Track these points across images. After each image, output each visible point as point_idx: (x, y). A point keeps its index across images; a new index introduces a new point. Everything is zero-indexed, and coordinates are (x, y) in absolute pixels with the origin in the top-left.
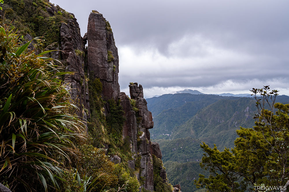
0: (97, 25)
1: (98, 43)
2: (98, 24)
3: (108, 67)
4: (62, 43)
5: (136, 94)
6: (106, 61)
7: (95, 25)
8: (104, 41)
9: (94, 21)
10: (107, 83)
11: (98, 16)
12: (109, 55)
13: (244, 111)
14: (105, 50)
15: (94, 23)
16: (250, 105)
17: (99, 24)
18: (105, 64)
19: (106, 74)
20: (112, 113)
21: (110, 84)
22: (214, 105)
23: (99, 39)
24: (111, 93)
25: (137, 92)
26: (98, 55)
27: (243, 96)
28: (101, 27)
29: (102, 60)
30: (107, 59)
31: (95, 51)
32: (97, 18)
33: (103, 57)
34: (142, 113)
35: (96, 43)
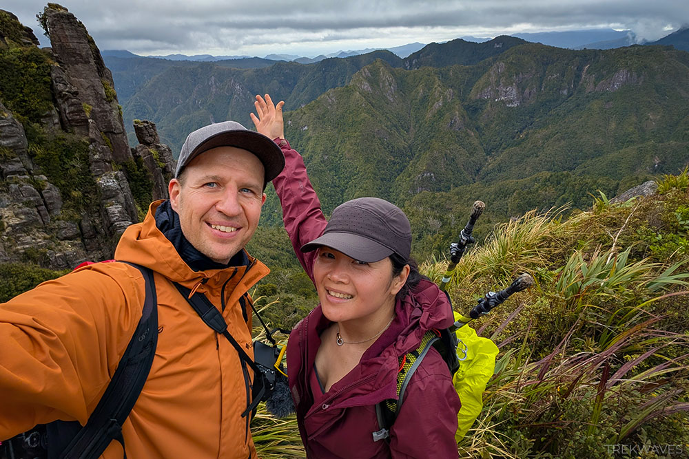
0: (72, 37)
1: (82, 69)
2: (72, 34)
3: (111, 111)
4: (60, 101)
5: (150, 138)
6: (105, 99)
7: (66, 35)
8: (92, 66)
9: (63, 28)
10: (114, 135)
11: (69, 19)
12: (105, 89)
13: (208, 84)
14: (97, 81)
15: (64, 32)
16: (216, 74)
17: (75, 34)
18: (104, 105)
19: (109, 122)
20: (136, 181)
21: (120, 136)
22: (161, 76)
23: (82, 63)
24: (124, 151)
25: (151, 136)
26: (89, 92)
27: (202, 60)
28: (80, 38)
29: (97, 99)
30: (105, 97)
31: (81, 85)
32: (67, 21)
33: (97, 93)
34: (170, 167)
35: (77, 71)
